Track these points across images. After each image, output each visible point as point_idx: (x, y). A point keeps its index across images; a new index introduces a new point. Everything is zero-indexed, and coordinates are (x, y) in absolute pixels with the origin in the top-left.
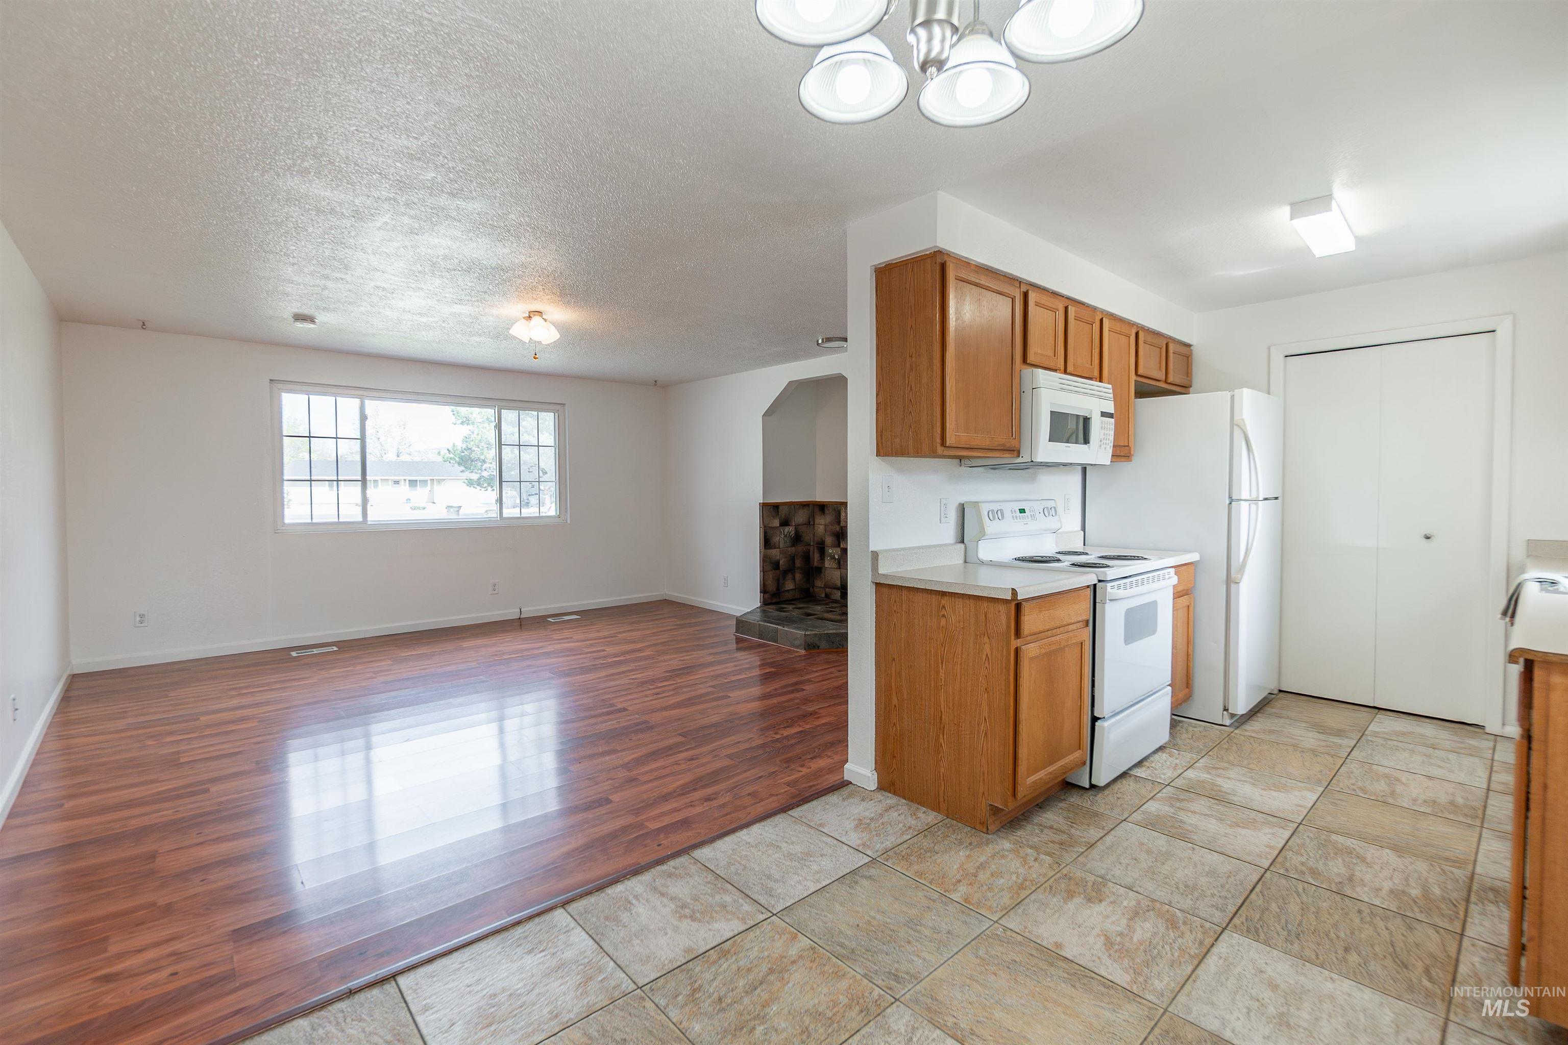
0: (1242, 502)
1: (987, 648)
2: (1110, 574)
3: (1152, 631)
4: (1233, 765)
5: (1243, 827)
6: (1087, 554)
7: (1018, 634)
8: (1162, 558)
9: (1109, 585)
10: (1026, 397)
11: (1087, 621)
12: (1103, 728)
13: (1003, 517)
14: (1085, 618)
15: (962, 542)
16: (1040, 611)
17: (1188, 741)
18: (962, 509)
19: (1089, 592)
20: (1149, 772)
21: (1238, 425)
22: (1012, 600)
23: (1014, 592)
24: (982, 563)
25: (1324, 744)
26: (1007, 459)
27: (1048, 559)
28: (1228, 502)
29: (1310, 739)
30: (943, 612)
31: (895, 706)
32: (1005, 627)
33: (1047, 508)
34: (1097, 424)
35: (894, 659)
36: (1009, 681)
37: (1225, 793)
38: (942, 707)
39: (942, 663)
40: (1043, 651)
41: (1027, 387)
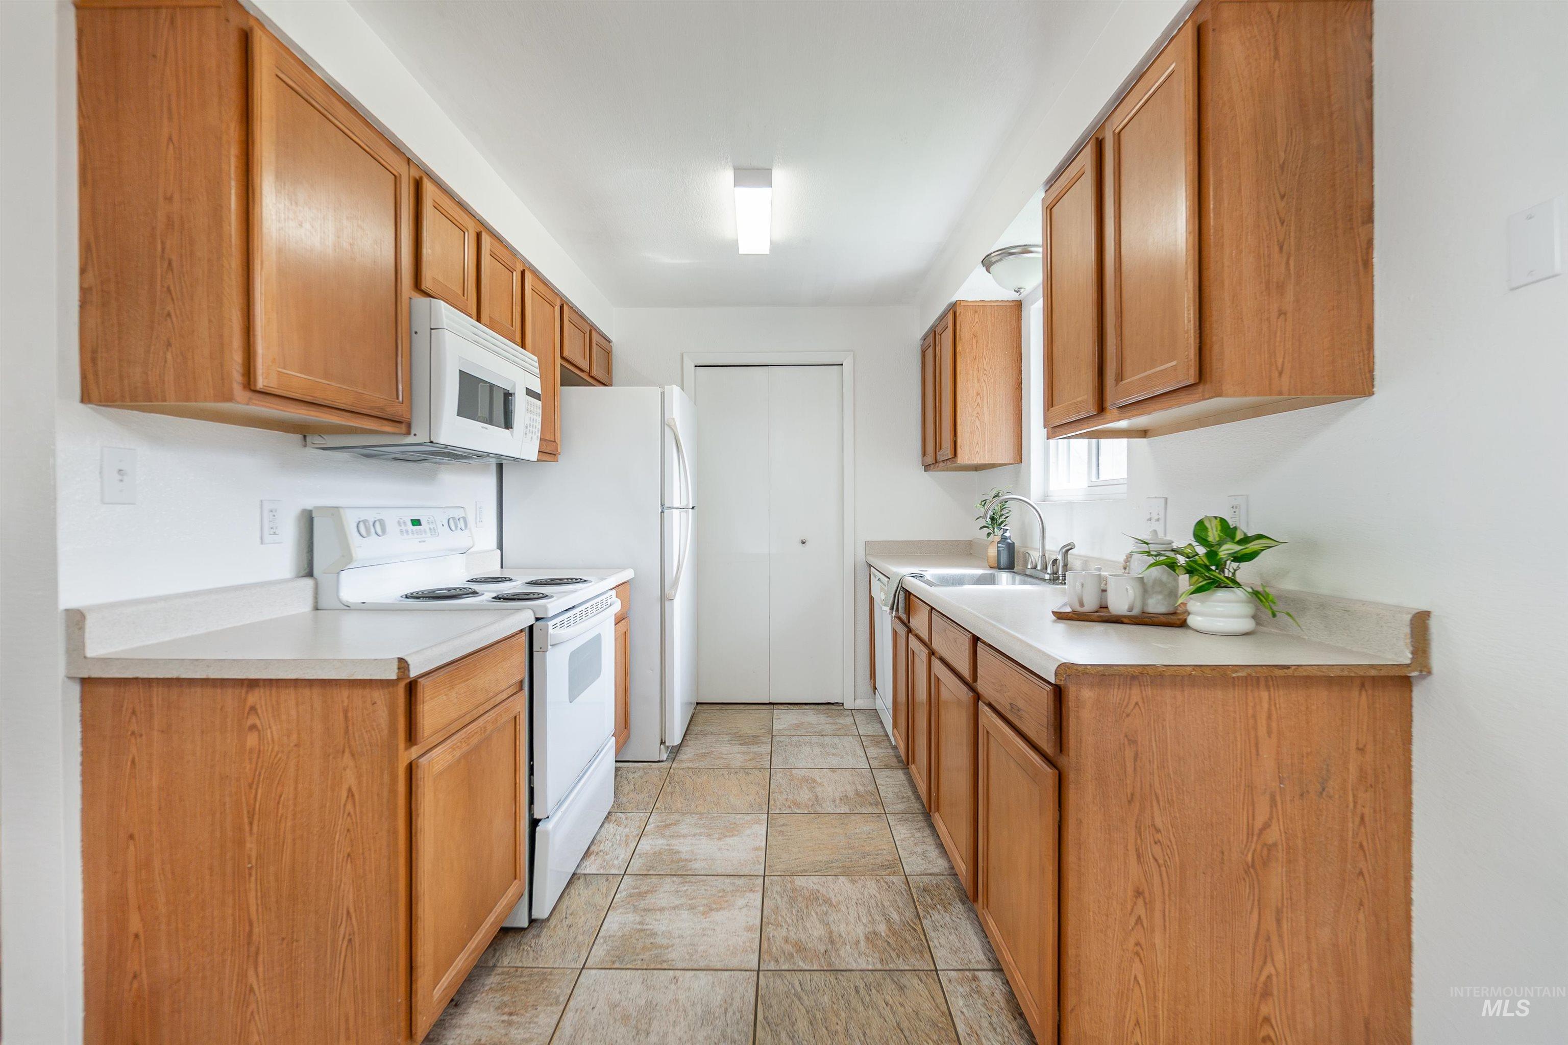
0: (674, 510)
1: (350, 779)
2: (553, 606)
3: (597, 674)
4: (683, 814)
5: (717, 910)
6: (510, 580)
7: (411, 737)
8: (603, 579)
9: (551, 623)
10: (420, 342)
11: (521, 682)
12: (546, 833)
13: (384, 530)
14: (518, 678)
15: (310, 574)
16: (452, 687)
17: (632, 795)
18: (308, 520)
19: (524, 638)
20: (599, 861)
21: (669, 426)
22: (399, 679)
23: (403, 664)
24: (348, 607)
25: (748, 757)
26: (389, 438)
27: (458, 592)
28: (660, 511)
29: (735, 754)
30: (253, 720)
31: (137, 936)
32: (386, 732)
33: (454, 518)
34: (521, 403)
35: (131, 837)
36: (395, 832)
37: (686, 860)
38: (253, 909)
39: (251, 824)
40: (458, 753)
41: (421, 324)
